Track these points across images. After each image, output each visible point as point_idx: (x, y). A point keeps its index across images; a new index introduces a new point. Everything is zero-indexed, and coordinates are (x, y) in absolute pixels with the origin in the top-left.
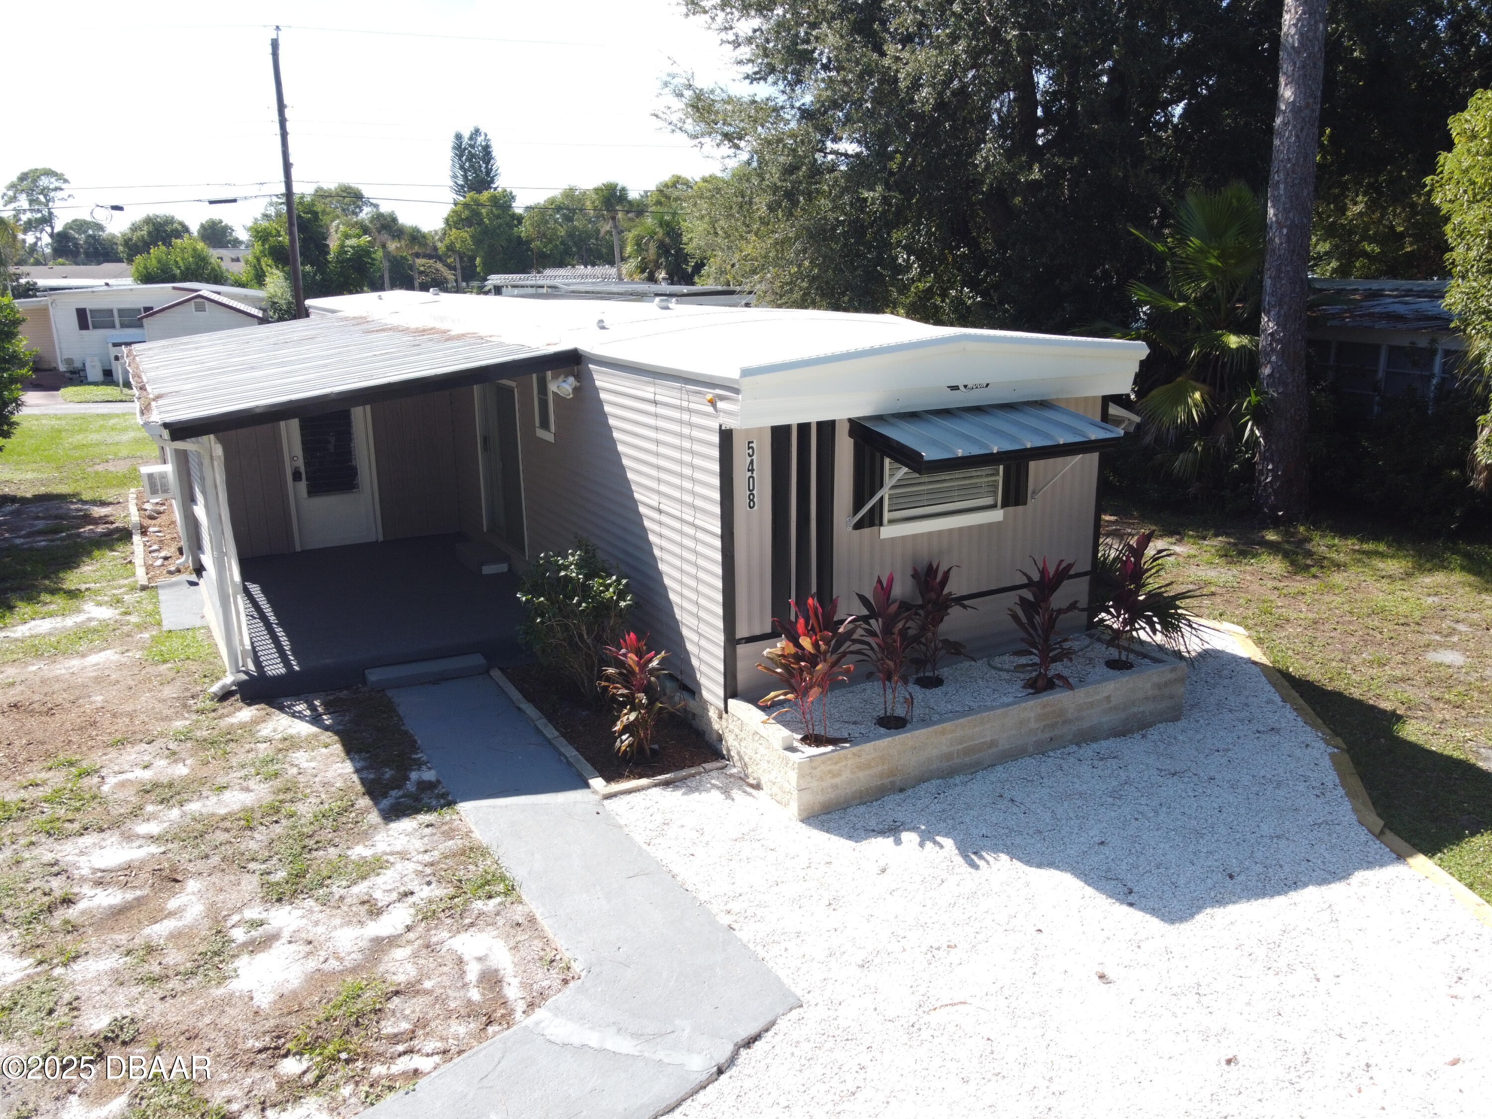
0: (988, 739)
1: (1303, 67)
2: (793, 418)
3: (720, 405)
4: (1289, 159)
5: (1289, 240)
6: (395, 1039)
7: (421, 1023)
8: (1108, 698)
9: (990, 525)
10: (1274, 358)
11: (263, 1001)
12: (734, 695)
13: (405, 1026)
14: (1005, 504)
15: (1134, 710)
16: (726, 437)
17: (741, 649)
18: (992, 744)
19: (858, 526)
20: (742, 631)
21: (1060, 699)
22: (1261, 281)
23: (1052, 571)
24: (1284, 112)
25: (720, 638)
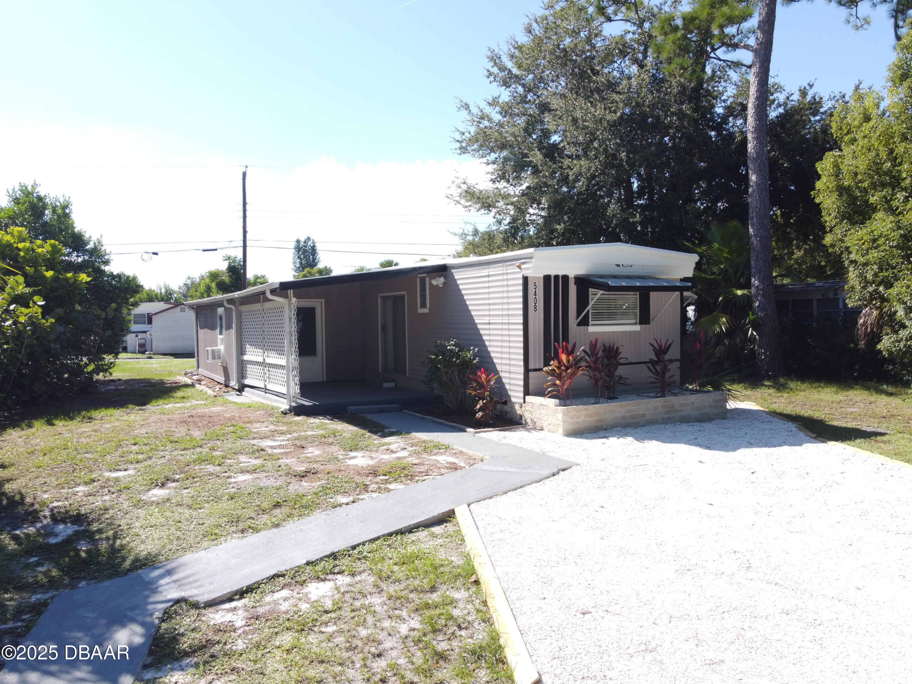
0: (641, 413)
1: (759, 166)
2: (553, 273)
3: (523, 266)
4: (757, 207)
5: (761, 243)
7: (429, 470)
9: (635, 332)
10: (759, 298)
11: (363, 466)
12: (528, 395)
13: (422, 471)
14: (641, 323)
15: (705, 411)
16: (526, 279)
17: (531, 374)
18: (643, 415)
19: (579, 325)
20: (531, 366)
21: (671, 400)
22: (750, 262)
23: (663, 345)
24: (752, 186)
25: (522, 370)
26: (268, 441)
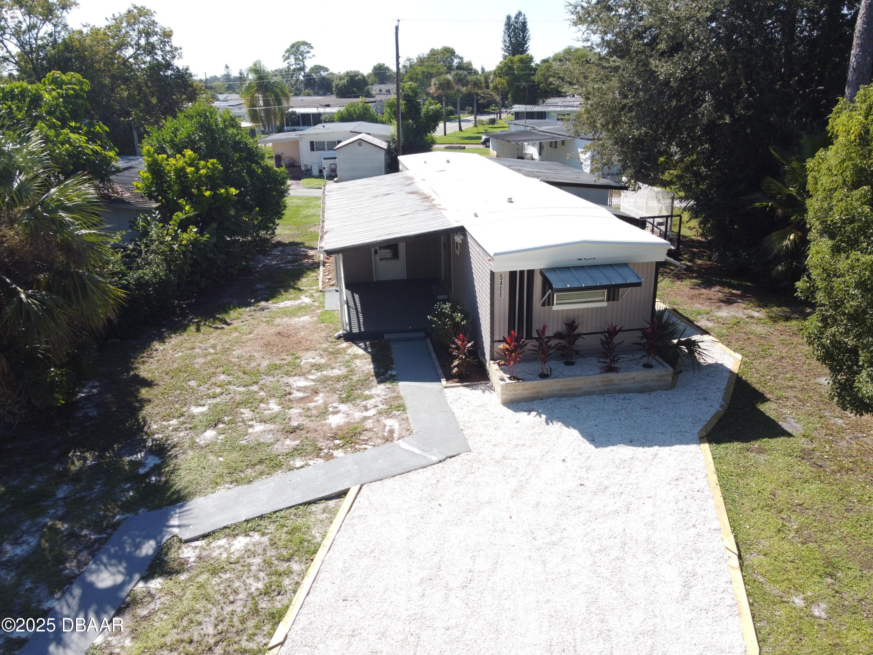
0: (578, 386)
2: (517, 269)
3: (491, 262)
6: (363, 440)
7: (370, 438)
8: (634, 378)
9: (601, 308)
11: (334, 426)
12: (492, 359)
13: (366, 438)
14: (608, 300)
15: (647, 384)
16: (493, 274)
17: (494, 344)
18: (580, 388)
19: (543, 304)
20: (496, 338)
21: (613, 376)
25: (490, 339)
26: (302, 378)
